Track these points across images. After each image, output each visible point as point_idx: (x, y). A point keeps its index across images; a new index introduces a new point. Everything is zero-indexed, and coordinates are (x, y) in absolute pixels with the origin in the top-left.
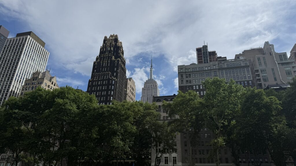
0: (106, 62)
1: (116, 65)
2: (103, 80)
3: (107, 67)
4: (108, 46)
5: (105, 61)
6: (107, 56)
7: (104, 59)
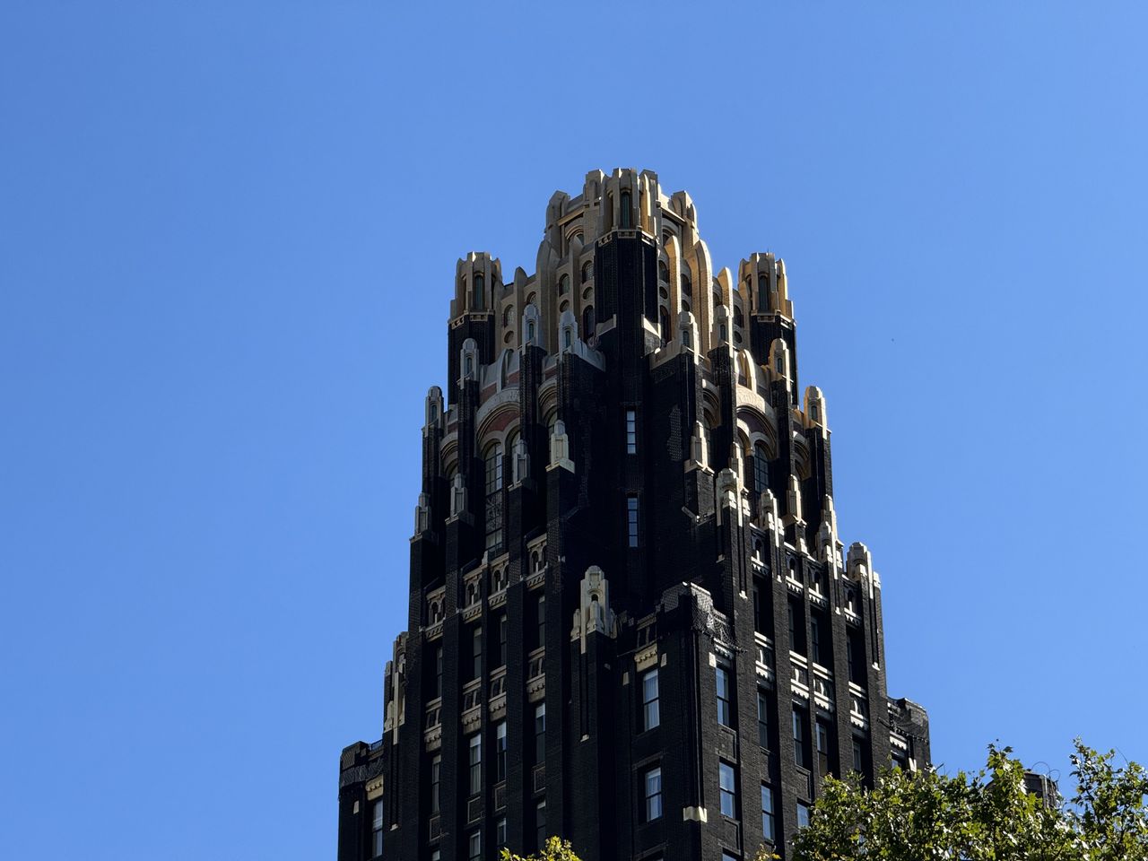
0: (499, 702)
1: (653, 719)
4: (498, 419)
6: (498, 596)
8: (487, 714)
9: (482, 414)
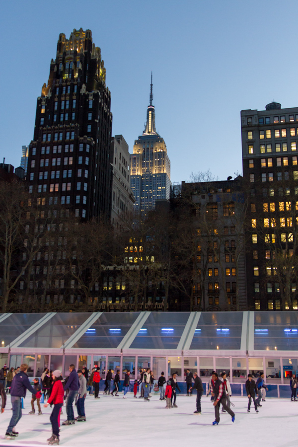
0: (68, 98)
1: (91, 106)
2: (64, 143)
3: (70, 111)
4: (69, 58)
5: (66, 95)
6: (68, 83)
7: (61, 91)
8: (65, 99)
9: (66, 57)
